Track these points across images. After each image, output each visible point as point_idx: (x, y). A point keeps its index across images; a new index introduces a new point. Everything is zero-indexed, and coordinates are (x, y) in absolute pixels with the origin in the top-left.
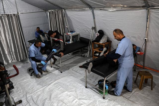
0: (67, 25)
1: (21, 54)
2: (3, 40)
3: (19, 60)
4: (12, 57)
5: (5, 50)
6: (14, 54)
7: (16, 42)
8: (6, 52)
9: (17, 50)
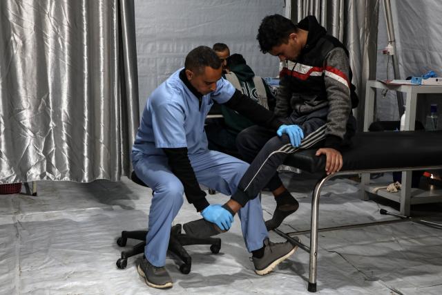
0: (393, 42)
1: (102, 147)
2: (24, 42)
3: (86, 174)
4: (53, 148)
5: (24, 104)
6: (64, 138)
7: (86, 72)
8: (27, 116)
9: (86, 114)
